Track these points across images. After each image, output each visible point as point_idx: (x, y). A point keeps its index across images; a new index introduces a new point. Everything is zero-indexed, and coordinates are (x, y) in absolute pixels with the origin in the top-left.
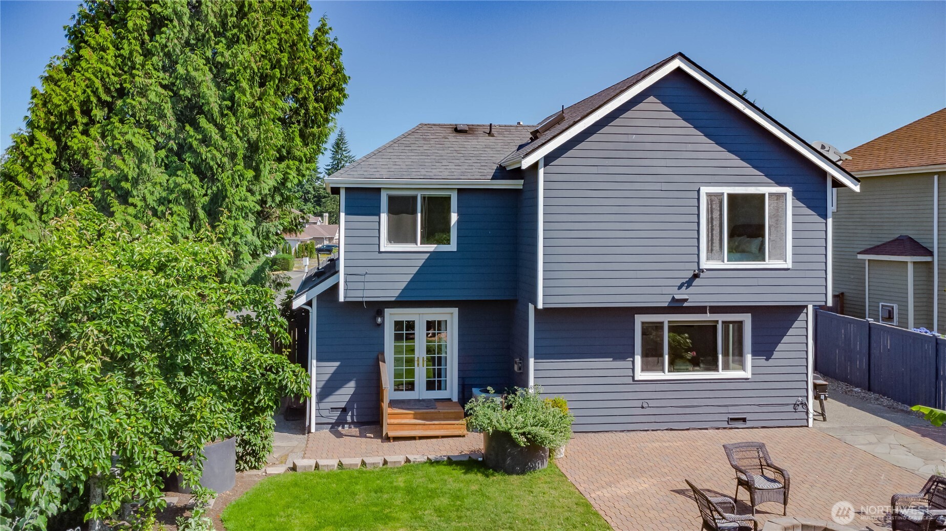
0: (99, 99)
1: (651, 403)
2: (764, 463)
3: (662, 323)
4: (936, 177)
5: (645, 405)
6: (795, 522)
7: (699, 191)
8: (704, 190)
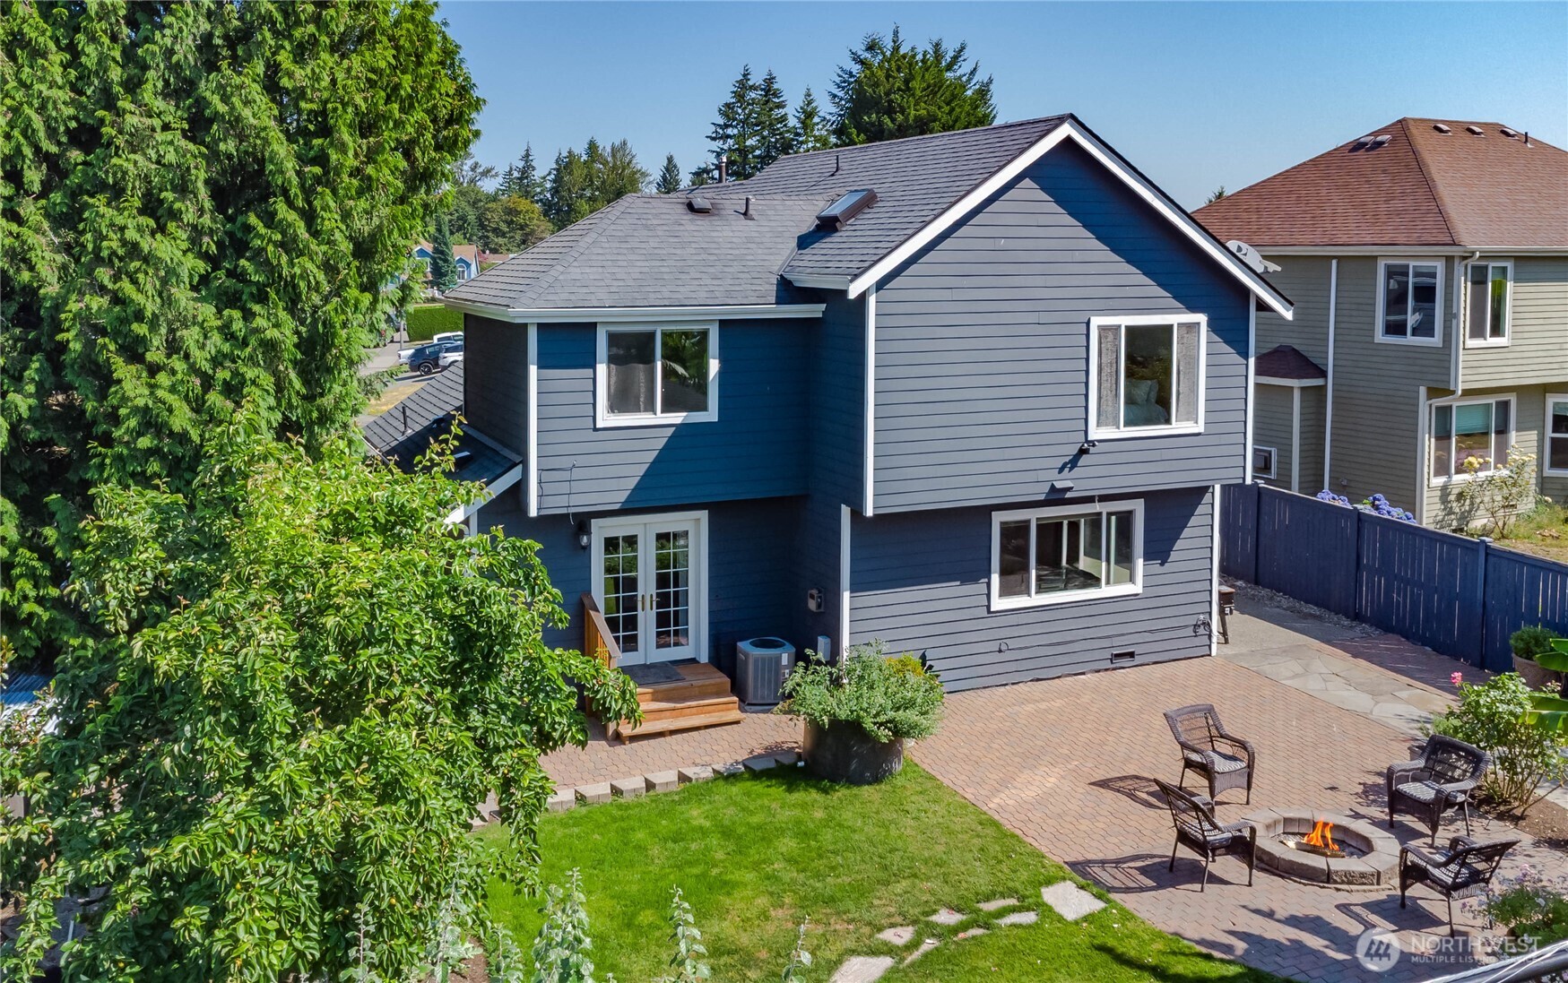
0: (37, 150)
1: (1013, 644)
2: (1214, 732)
3: (1028, 522)
4: (1334, 262)
5: (1004, 647)
6: (1275, 816)
7: (1088, 323)
8: (1096, 321)
